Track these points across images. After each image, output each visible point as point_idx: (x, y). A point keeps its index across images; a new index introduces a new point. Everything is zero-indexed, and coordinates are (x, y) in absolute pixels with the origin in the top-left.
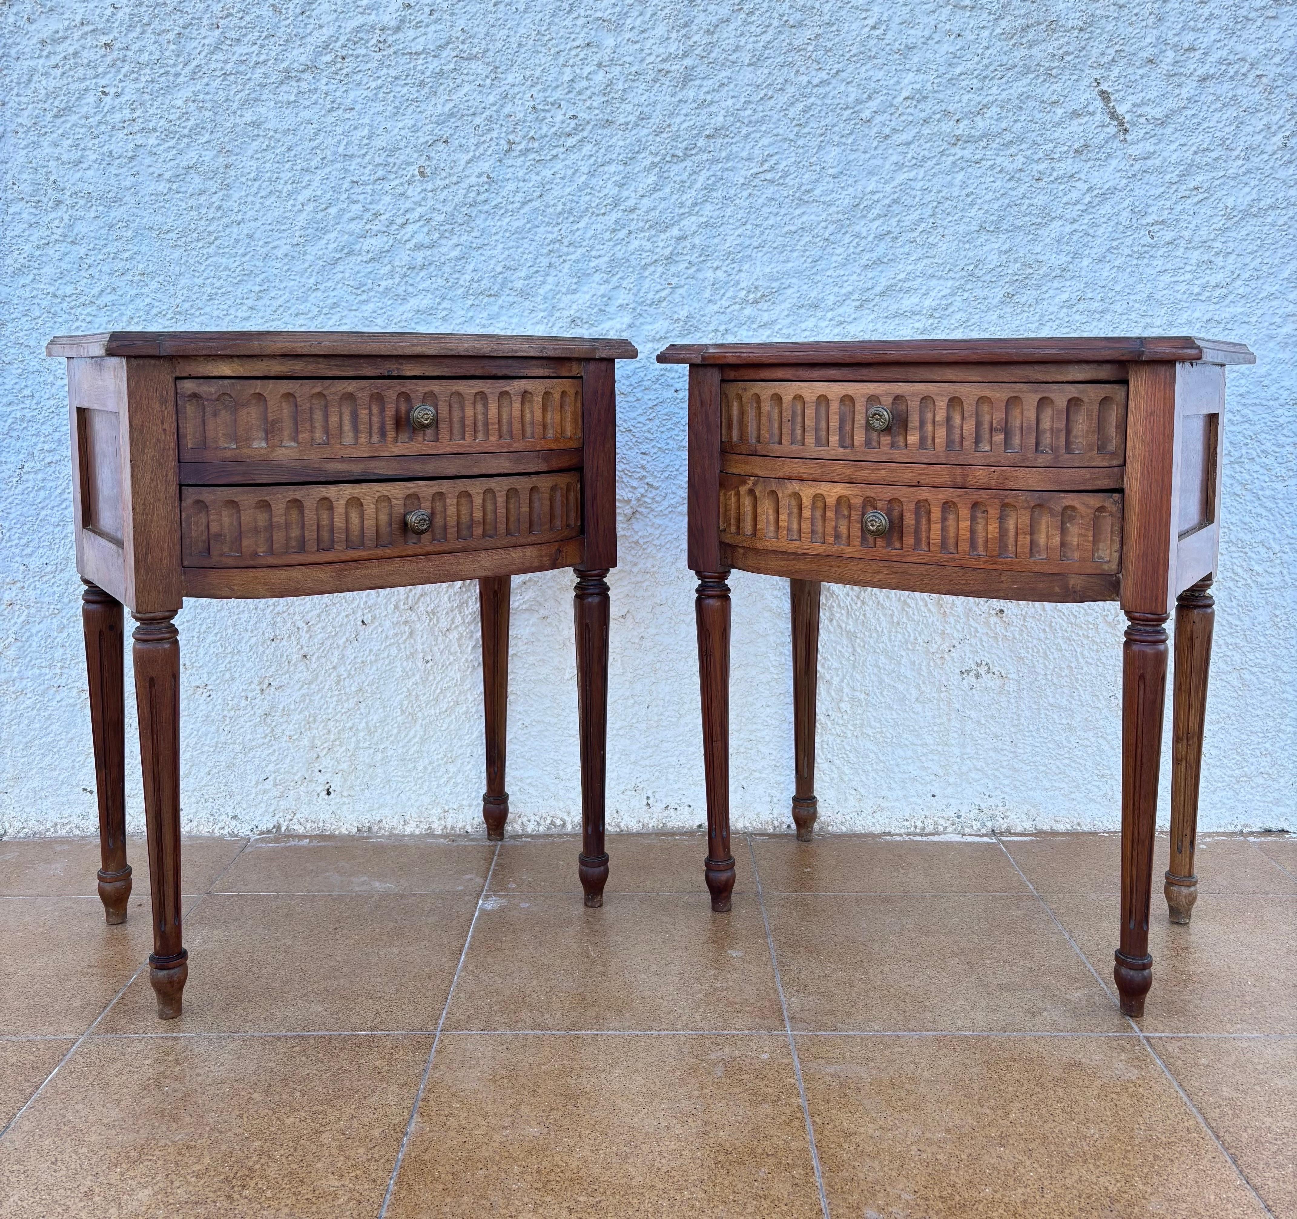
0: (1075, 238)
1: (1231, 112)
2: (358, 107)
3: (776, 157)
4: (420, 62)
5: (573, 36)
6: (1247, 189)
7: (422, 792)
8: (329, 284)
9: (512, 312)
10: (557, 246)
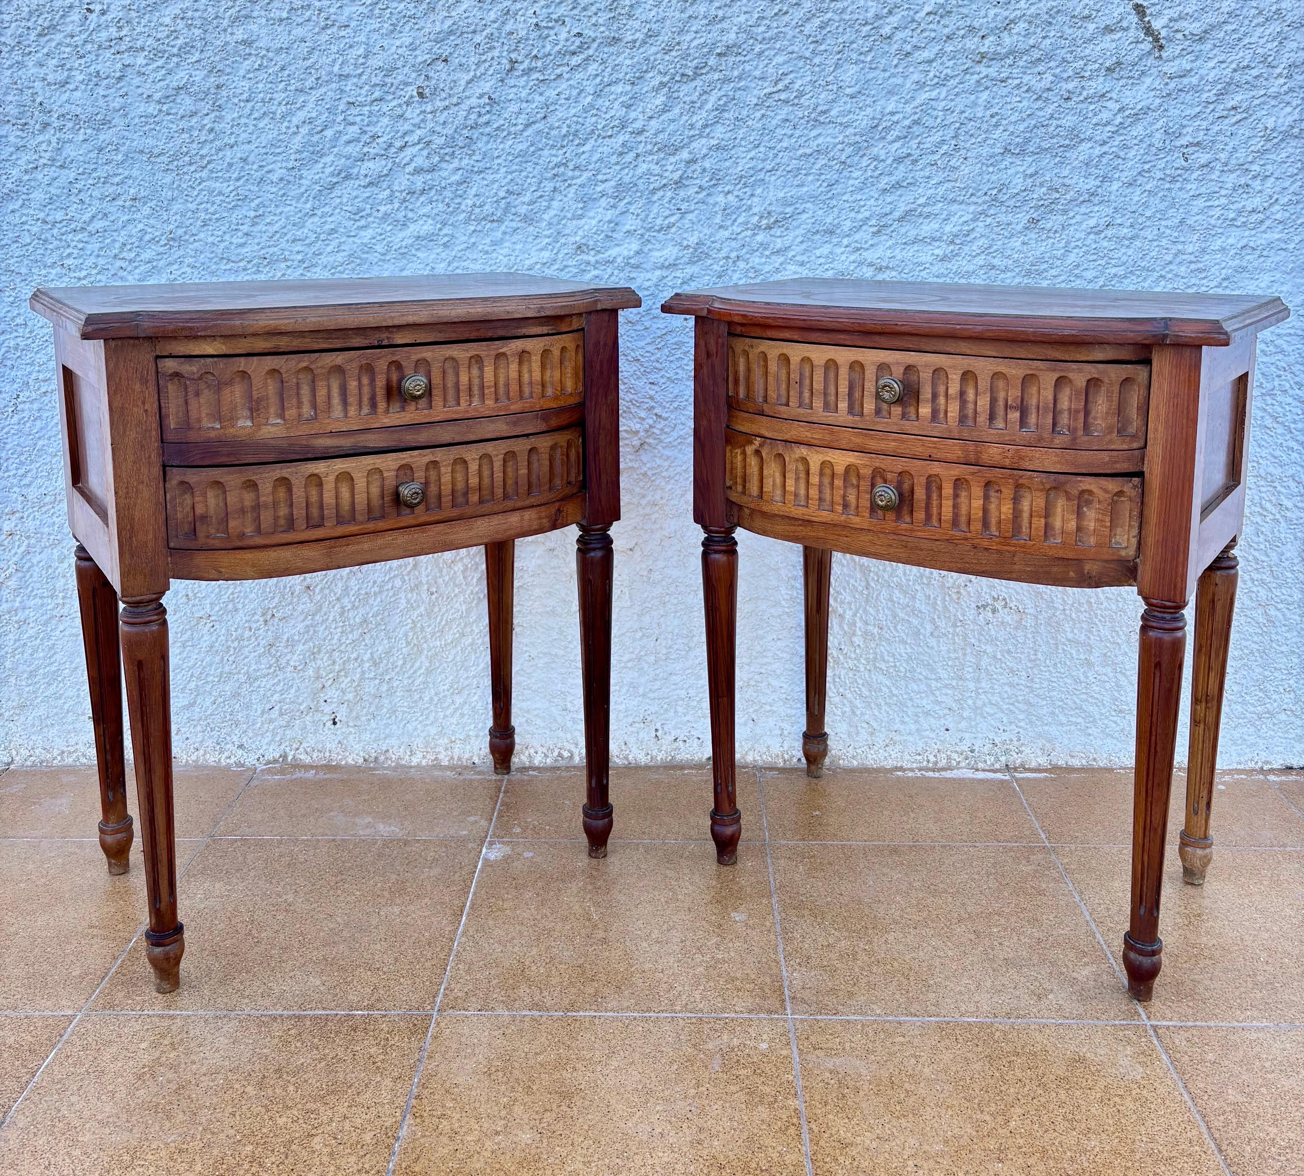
0: (1104, 161)
1: (1275, 27)
2: (353, 24)
3: (791, 76)
6: (1289, 109)
7: (429, 722)
9: (515, 238)
10: (562, 169)
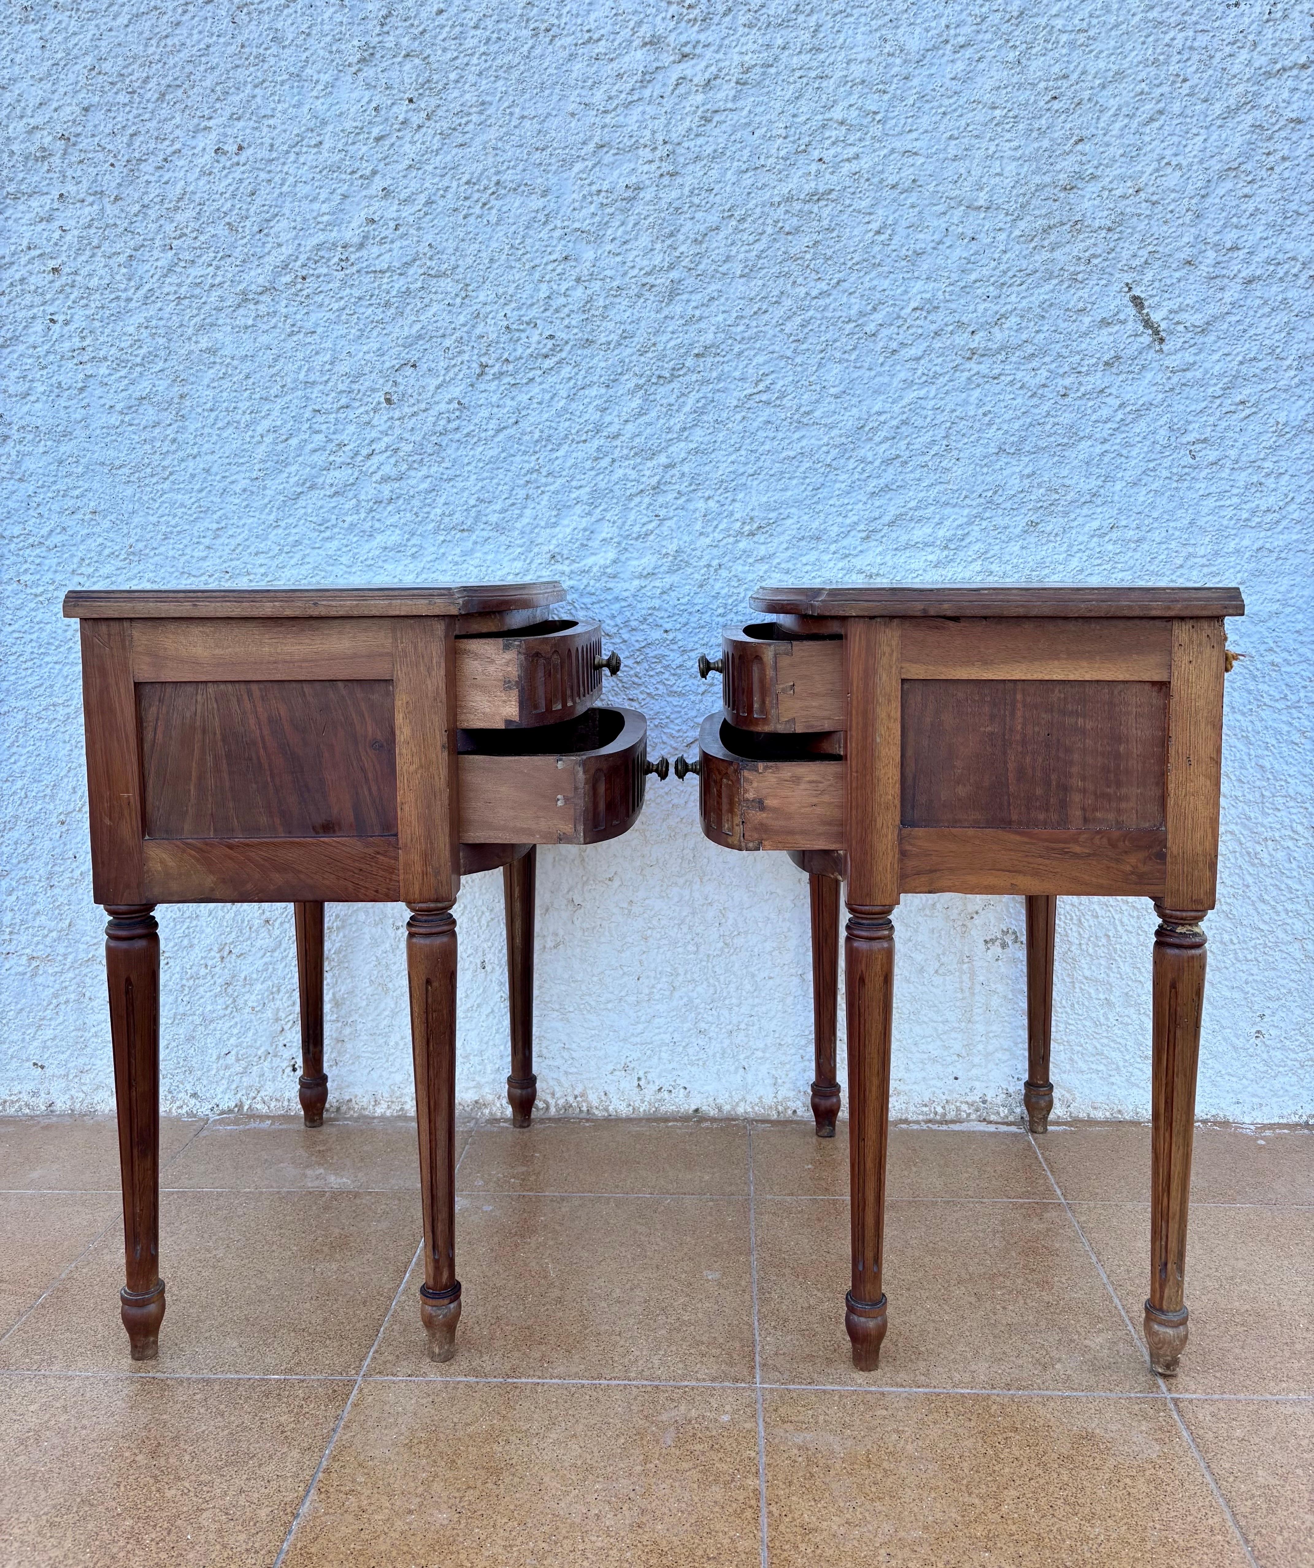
0: (1106, 459)
1: (1282, 317)
2: (320, 330)
3: (773, 376)
4: (385, 280)
5: (549, 249)
6: (1301, 403)
7: (396, 1070)
8: (290, 520)
9: (487, 547)
10: (535, 476)
